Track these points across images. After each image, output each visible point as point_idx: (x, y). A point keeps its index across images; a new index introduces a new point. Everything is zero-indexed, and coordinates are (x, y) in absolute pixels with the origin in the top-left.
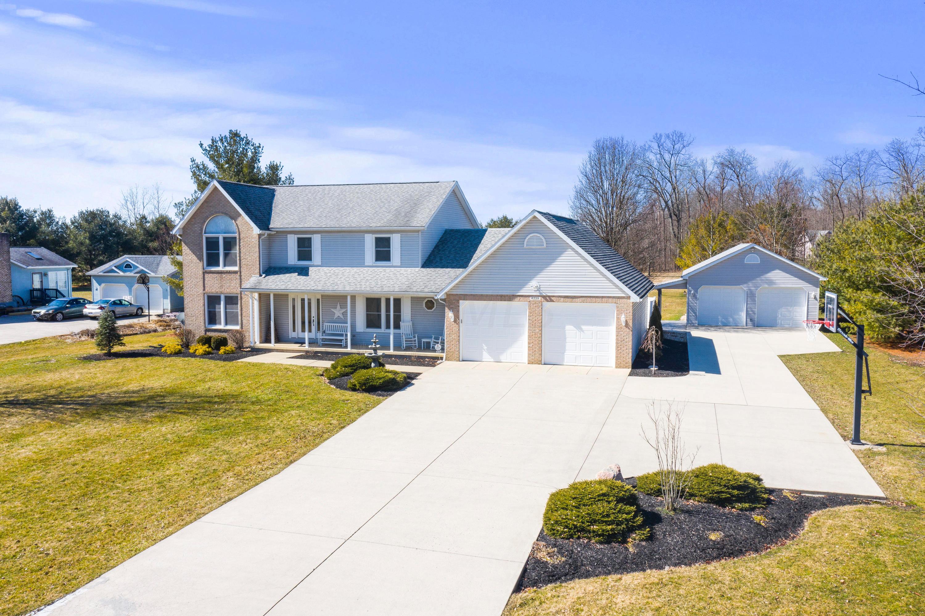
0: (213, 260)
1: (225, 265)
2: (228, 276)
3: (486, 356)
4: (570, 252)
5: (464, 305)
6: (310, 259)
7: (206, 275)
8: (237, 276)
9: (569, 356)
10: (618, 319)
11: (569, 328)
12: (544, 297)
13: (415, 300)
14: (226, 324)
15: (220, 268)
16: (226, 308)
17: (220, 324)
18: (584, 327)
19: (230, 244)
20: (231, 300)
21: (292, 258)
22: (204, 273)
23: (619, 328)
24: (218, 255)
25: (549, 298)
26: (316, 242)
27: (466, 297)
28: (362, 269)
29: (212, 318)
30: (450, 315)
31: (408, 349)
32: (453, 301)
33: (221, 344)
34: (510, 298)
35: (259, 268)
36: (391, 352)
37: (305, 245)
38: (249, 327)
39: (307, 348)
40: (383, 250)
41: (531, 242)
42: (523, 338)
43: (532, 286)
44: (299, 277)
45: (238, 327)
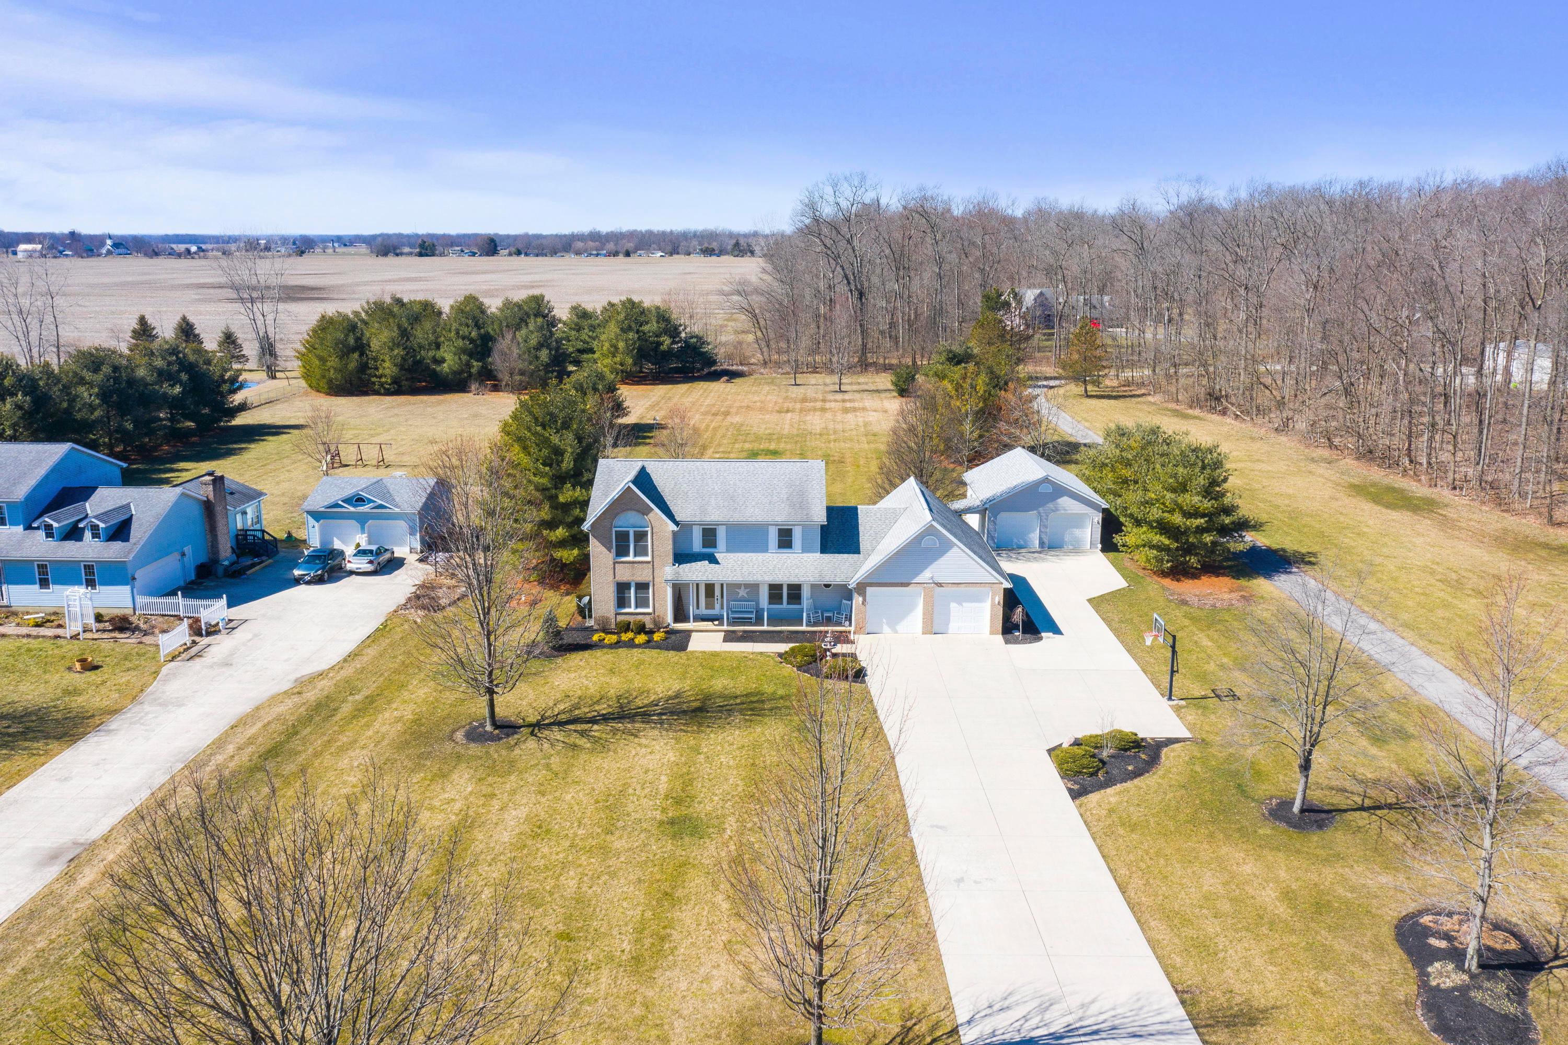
0: (622, 550)
1: (635, 555)
2: (640, 566)
3: (886, 629)
4: (955, 549)
5: (869, 590)
6: (714, 545)
7: (616, 565)
8: (650, 566)
9: (953, 626)
10: (993, 599)
11: (953, 605)
12: (935, 583)
14: (637, 607)
15: (630, 558)
16: (636, 593)
17: (630, 607)
18: (964, 604)
19: (641, 537)
20: (642, 587)
21: (697, 545)
22: (614, 563)
23: (993, 605)
24: (628, 546)
25: (940, 585)
26: (721, 534)
27: (872, 585)
28: (767, 555)
29: (622, 602)
30: (857, 600)
32: (861, 588)
33: (641, 629)
34: (906, 585)
35: (670, 558)
36: (804, 628)
37: (709, 535)
38: (666, 610)
39: (725, 627)
40: (785, 539)
41: (926, 542)
42: (918, 613)
43: (926, 575)
44: (713, 565)
45: (650, 610)
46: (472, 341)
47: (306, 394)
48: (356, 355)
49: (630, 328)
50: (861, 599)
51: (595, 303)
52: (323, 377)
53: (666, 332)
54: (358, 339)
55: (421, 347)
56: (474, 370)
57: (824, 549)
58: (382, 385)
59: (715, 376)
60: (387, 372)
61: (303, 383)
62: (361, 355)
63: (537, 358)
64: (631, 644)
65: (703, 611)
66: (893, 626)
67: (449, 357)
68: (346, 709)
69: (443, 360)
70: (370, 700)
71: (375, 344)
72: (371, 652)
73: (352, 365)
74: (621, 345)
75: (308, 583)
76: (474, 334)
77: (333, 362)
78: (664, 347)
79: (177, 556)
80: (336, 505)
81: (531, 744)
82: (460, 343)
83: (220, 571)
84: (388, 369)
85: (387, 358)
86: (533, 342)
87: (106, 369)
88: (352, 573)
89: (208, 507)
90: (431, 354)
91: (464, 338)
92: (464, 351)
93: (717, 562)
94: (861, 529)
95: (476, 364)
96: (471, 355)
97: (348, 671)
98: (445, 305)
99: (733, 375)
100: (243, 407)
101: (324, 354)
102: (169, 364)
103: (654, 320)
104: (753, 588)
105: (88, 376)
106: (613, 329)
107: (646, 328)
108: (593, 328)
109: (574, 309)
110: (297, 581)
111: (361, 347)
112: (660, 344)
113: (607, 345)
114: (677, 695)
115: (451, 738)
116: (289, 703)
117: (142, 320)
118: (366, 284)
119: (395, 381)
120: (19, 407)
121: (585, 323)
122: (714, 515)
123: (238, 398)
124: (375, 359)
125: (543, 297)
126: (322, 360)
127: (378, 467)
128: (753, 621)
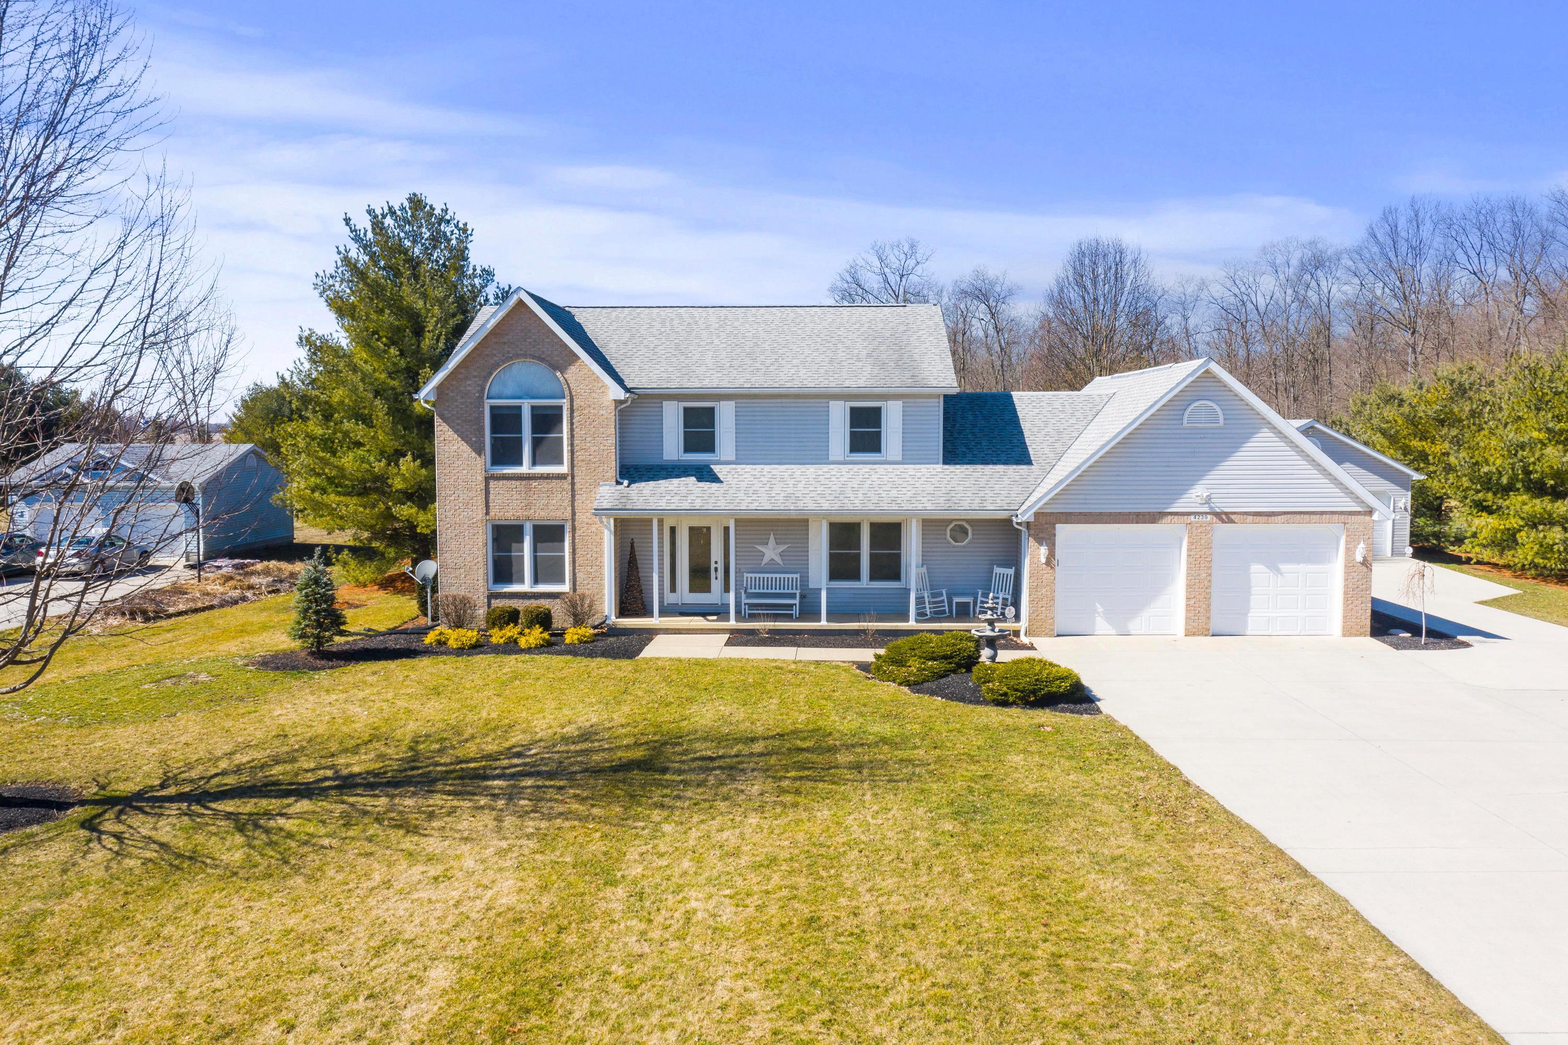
0: (506, 453)
1: (534, 463)
2: (545, 485)
3: (1101, 625)
4: (1265, 433)
5: (1063, 531)
6: (710, 448)
7: (492, 484)
8: (566, 485)
9: (1256, 619)
10: (1349, 551)
11: (1258, 570)
12: (1217, 515)
13: (932, 526)
14: (536, 580)
15: (525, 468)
16: (535, 550)
17: (521, 580)
18: (1283, 567)
19: (547, 419)
20: (550, 534)
21: (672, 446)
22: (487, 480)
23: (1350, 567)
24: (519, 442)
25: (1225, 517)
26: (726, 416)
27: (1069, 518)
28: (825, 468)
29: (504, 570)
30: (1034, 553)
31: (936, 616)
32: (1044, 527)
34: (1153, 517)
35: (611, 467)
36: (912, 624)
37: (700, 422)
38: (601, 586)
39: (732, 623)
40: (866, 432)
41: (1195, 415)
42: (1176, 590)
43: (1198, 497)
44: (705, 485)
45: (565, 588)
50: (1043, 551)
57: (952, 455)
64: (511, 647)
65: (684, 595)
66: (1116, 618)
80: (60, 475)
93: (715, 479)
94: (1026, 426)
114: (586, 736)
122: (711, 378)
128: (796, 611)
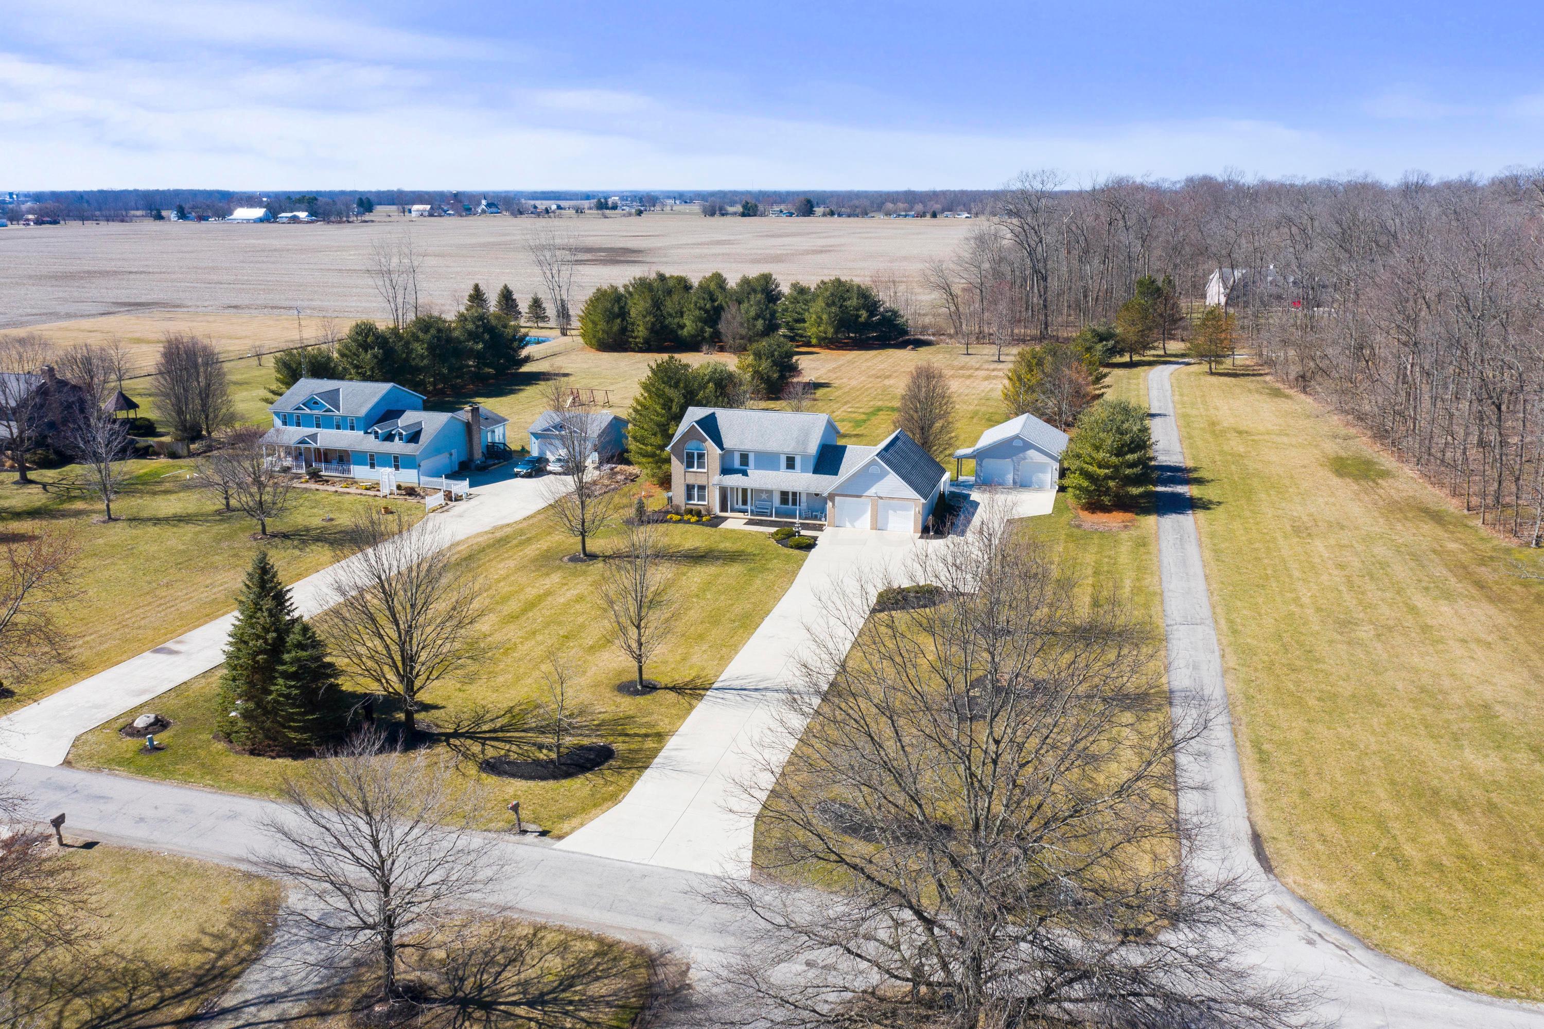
0: (690, 465)
1: (698, 468)
2: (700, 475)
3: (848, 524)
4: (891, 475)
5: (837, 499)
6: (747, 465)
7: (686, 473)
8: (706, 475)
9: (890, 526)
10: (914, 510)
11: (891, 512)
12: (878, 497)
13: (809, 494)
14: (698, 500)
15: (695, 469)
16: (698, 492)
17: (694, 501)
18: (898, 513)
19: (701, 456)
20: (702, 488)
21: (737, 464)
23: (915, 514)
24: (694, 462)
25: (881, 498)
26: (751, 458)
27: (838, 495)
28: (779, 474)
29: (689, 497)
30: (830, 504)
31: (806, 518)
32: (831, 497)
33: (699, 514)
34: (860, 496)
35: (718, 471)
36: (796, 520)
37: (744, 458)
38: (715, 503)
39: (748, 516)
40: (791, 463)
41: (873, 469)
42: (868, 516)
43: (872, 491)
44: (744, 477)
45: (706, 503)
46: (706, 311)
47: (582, 349)
48: (619, 321)
49: (834, 303)
51: (811, 282)
52: (594, 337)
53: (864, 307)
54: (622, 308)
55: (670, 315)
56: (707, 335)
57: (816, 471)
58: (636, 344)
59: (903, 345)
60: (641, 334)
61: (580, 340)
62: (623, 320)
63: (754, 326)
64: (688, 522)
65: (740, 506)
66: (852, 522)
67: (688, 323)
68: (515, 542)
69: (682, 327)
70: (529, 539)
71: (633, 312)
72: (541, 517)
73: (616, 328)
74: (825, 317)
75: (523, 477)
76: (708, 306)
77: (602, 325)
78: (862, 319)
79: (447, 455)
80: (548, 430)
81: (601, 565)
82: (697, 313)
83: (473, 466)
84: (641, 332)
85: (641, 323)
86: (752, 313)
87: (433, 331)
88: (550, 473)
89: (468, 426)
90: (676, 320)
91: (700, 309)
92: (700, 319)
93: (748, 475)
94: (844, 460)
95: (708, 330)
96: (705, 322)
97: (525, 524)
98: (695, 281)
99: (918, 344)
100: (527, 359)
101: (596, 319)
102: (477, 327)
103: (855, 296)
104: (770, 492)
105: (421, 335)
106: (820, 304)
107: (848, 303)
108: (806, 302)
109: (794, 286)
110: (517, 475)
111: (623, 314)
112: (858, 316)
113: (814, 316)
114: (695, 549)
115: (561, 559)
116: (486, 537)
117: (477, 288)
118: (679, 246)
119: (647, 341)
120: (375, 356)
121: (800, 298)
122: (747, 446)
123: (524, 353)
124: (633, 324)
125: (771, 275)
126: (594, 322)
127: (603, 406)
128: (767, 513)
